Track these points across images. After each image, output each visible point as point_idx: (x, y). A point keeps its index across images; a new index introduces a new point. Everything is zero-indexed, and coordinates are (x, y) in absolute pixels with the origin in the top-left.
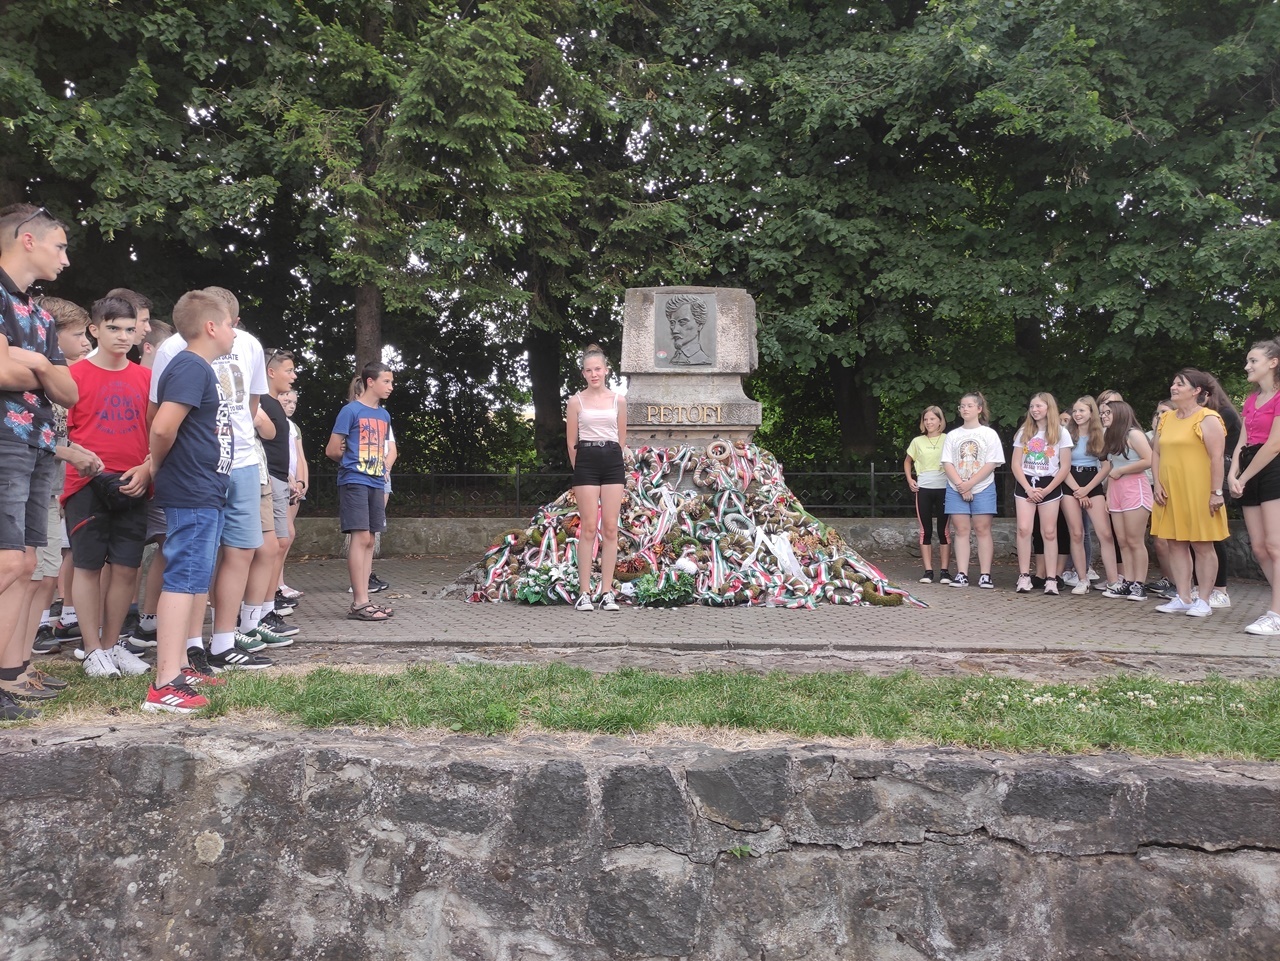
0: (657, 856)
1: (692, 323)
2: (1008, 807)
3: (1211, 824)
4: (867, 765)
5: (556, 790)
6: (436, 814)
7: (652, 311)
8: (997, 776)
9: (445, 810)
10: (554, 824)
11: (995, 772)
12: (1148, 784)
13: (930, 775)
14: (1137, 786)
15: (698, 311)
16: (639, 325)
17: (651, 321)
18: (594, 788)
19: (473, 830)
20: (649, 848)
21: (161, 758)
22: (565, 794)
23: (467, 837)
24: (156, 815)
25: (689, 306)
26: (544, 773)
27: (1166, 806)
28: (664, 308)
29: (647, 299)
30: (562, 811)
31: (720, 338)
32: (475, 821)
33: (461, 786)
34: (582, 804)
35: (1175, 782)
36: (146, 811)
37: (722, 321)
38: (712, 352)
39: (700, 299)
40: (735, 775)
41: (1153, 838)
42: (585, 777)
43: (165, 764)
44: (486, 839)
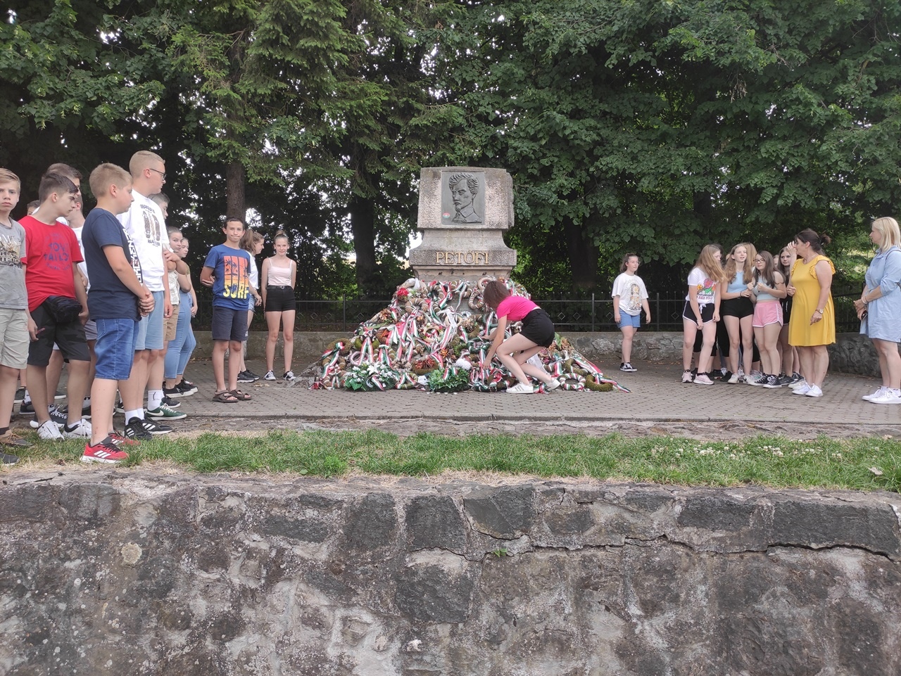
0: (443, 556)
1: (468, 193)
2: (681, 522)
3: (816, 531)
4: (587, 494)
5: (374, 513)
6: (290, 529)
7: (440, 184)
8: (675, 501)
9: (297, 527)
10: (373, 536)
11: (673, 498)
12: (776, 505)
13: (629, 501)
14: (768, 507)
15: (473, 185)
16: (431, 195)
17: (438, 191)
18: (400, 511)
19: (316, 540)
20: (438, 551)
21: (96, 493)
22: (380, 516)
23: (312, 545)
24: (93, 533)
25: (466, 181)
26: (365, 502)
27: (787, 520)
28: (448, 182)
29: (436, 175)
30: (378, 527)
31: (488, 204)
32: (317, 534)
33: (308, 511)
34: (392, 522)
35: (794, 503)
36: (86, 529)
37: (489, 192)
38: (482, 214)
39: (474, 176)
40: (497, 502)
41: (778, 541)
42: (394, 504)
43: (99, 497)
44: (325, 546)
